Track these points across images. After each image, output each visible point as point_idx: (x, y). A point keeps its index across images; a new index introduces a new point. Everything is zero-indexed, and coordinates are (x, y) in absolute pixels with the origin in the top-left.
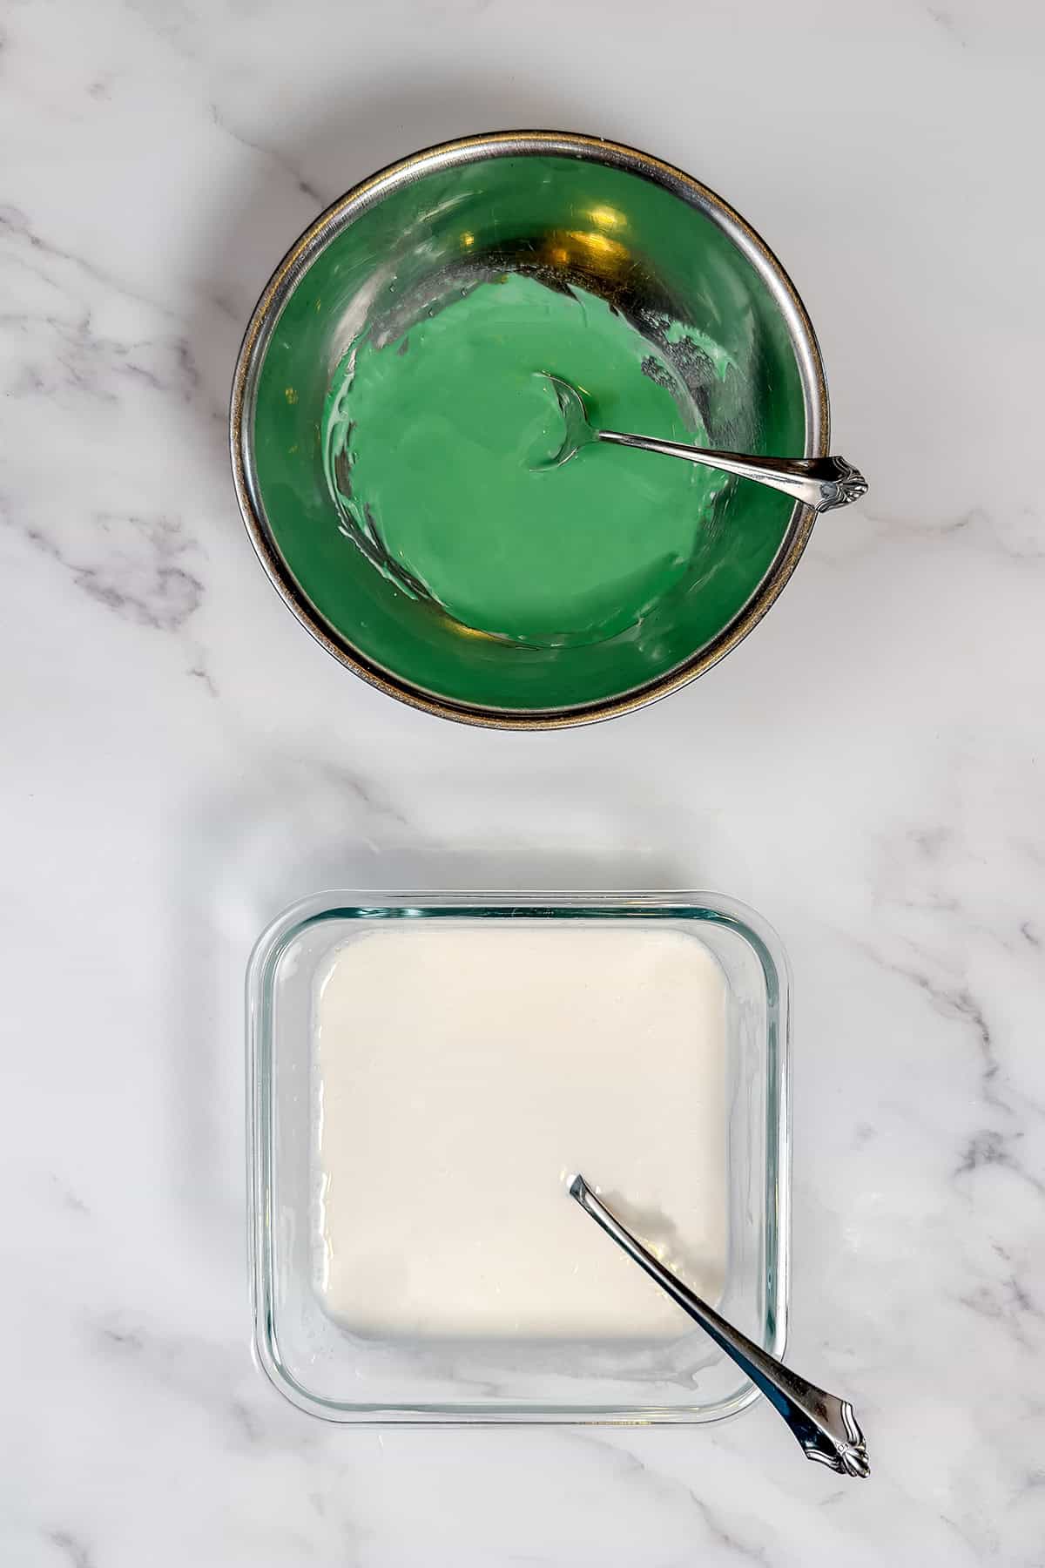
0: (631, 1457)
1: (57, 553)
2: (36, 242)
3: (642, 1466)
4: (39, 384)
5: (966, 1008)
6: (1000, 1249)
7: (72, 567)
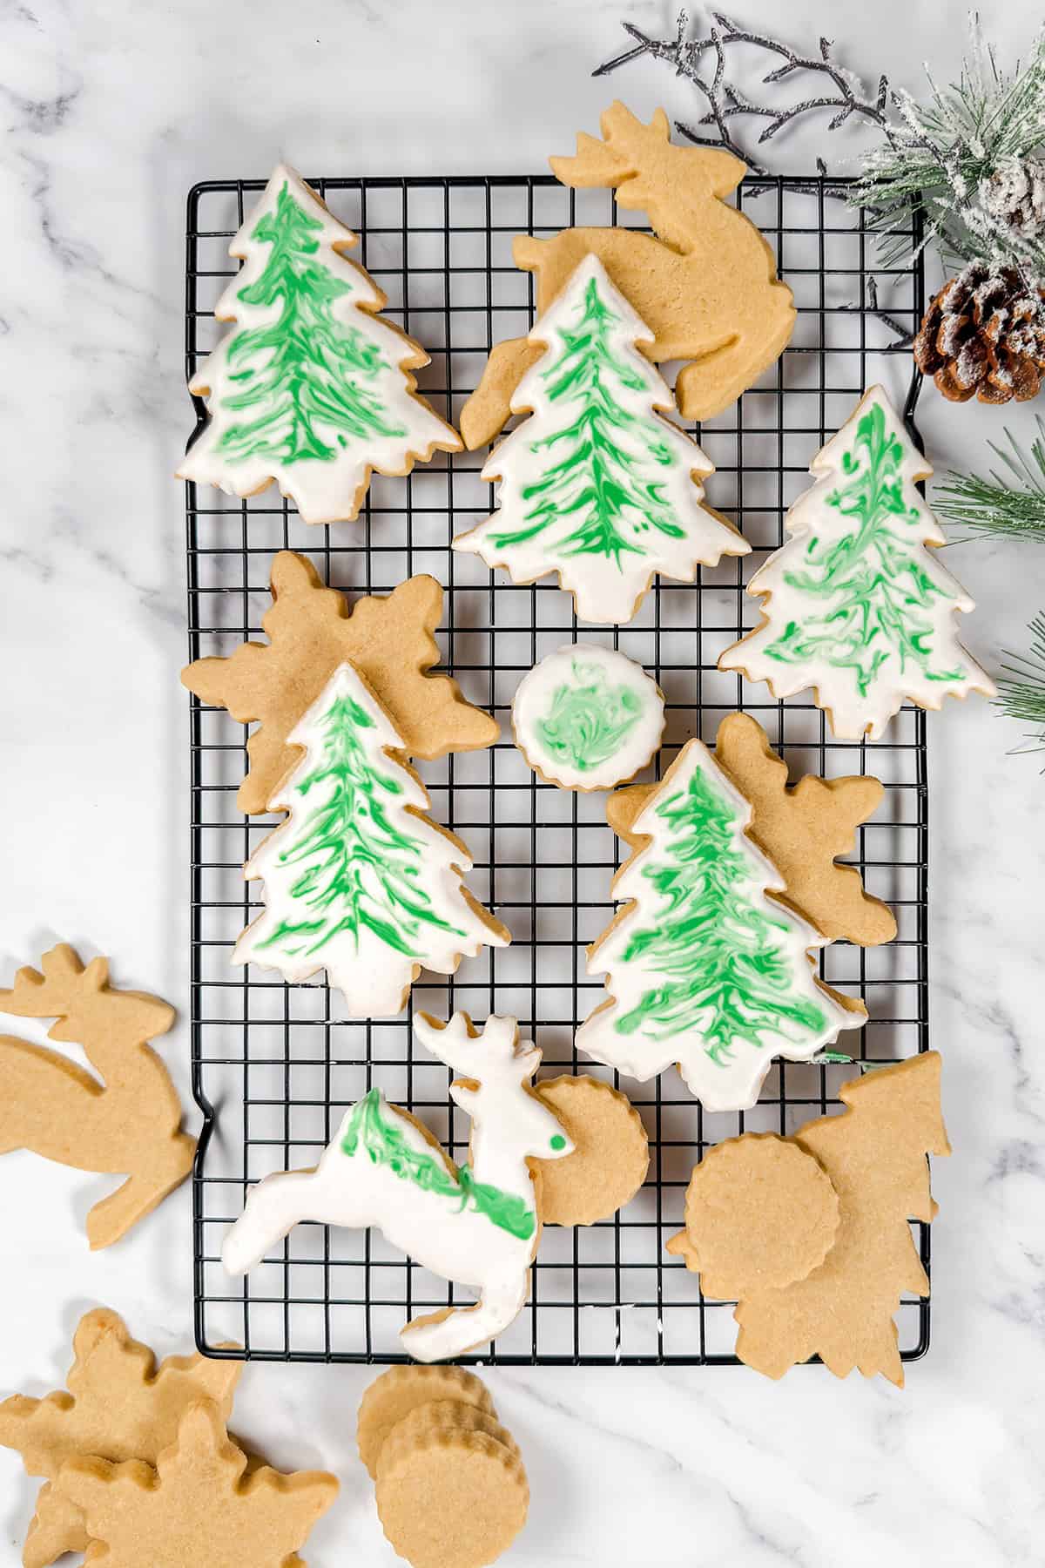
0: (670, 1456)
1: (124, 574)
2: (109, 277)
3: (680, 1466)
4: (109, 412)
5: (997, 1020)
6: (1030, 1256)
7: (139, 588)
